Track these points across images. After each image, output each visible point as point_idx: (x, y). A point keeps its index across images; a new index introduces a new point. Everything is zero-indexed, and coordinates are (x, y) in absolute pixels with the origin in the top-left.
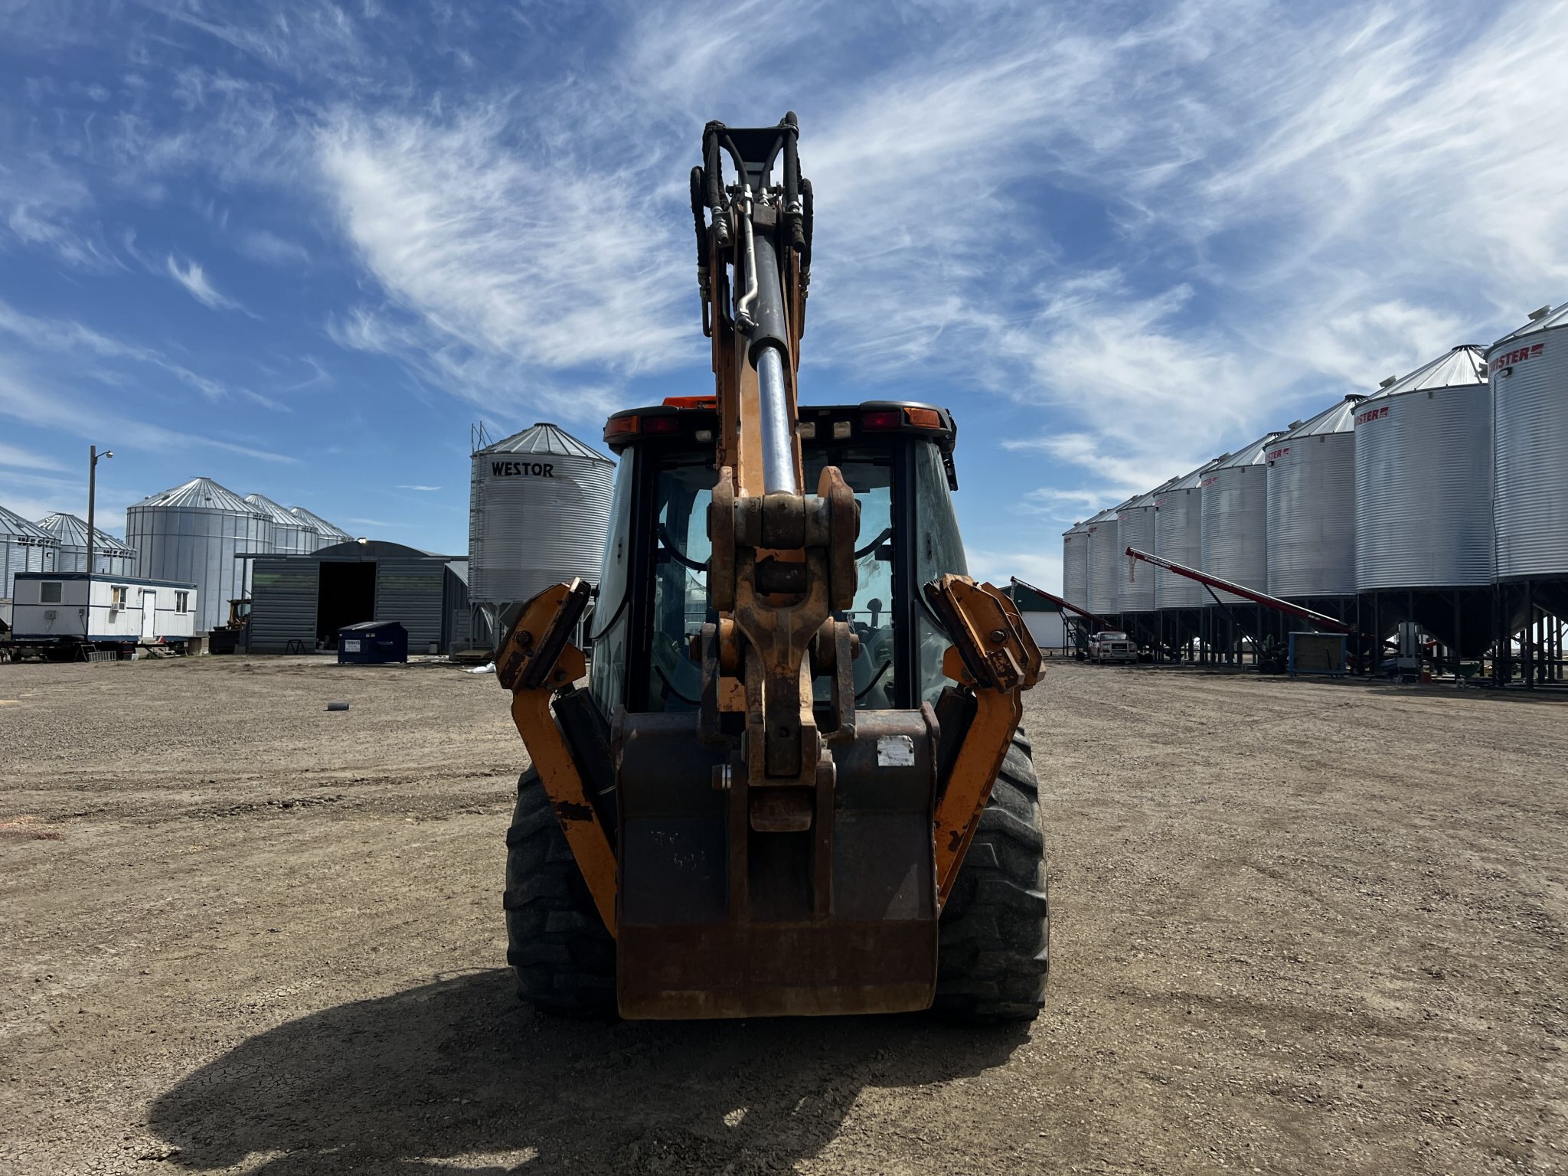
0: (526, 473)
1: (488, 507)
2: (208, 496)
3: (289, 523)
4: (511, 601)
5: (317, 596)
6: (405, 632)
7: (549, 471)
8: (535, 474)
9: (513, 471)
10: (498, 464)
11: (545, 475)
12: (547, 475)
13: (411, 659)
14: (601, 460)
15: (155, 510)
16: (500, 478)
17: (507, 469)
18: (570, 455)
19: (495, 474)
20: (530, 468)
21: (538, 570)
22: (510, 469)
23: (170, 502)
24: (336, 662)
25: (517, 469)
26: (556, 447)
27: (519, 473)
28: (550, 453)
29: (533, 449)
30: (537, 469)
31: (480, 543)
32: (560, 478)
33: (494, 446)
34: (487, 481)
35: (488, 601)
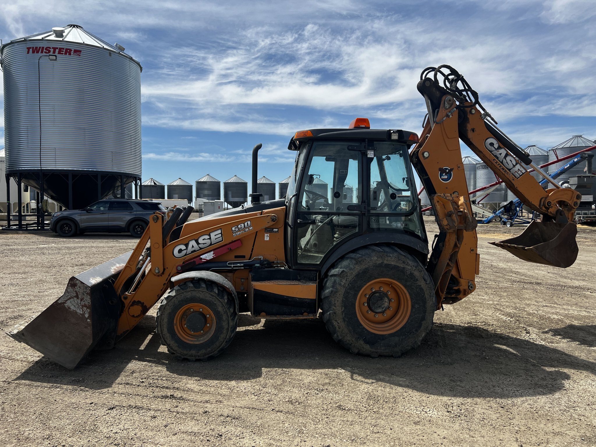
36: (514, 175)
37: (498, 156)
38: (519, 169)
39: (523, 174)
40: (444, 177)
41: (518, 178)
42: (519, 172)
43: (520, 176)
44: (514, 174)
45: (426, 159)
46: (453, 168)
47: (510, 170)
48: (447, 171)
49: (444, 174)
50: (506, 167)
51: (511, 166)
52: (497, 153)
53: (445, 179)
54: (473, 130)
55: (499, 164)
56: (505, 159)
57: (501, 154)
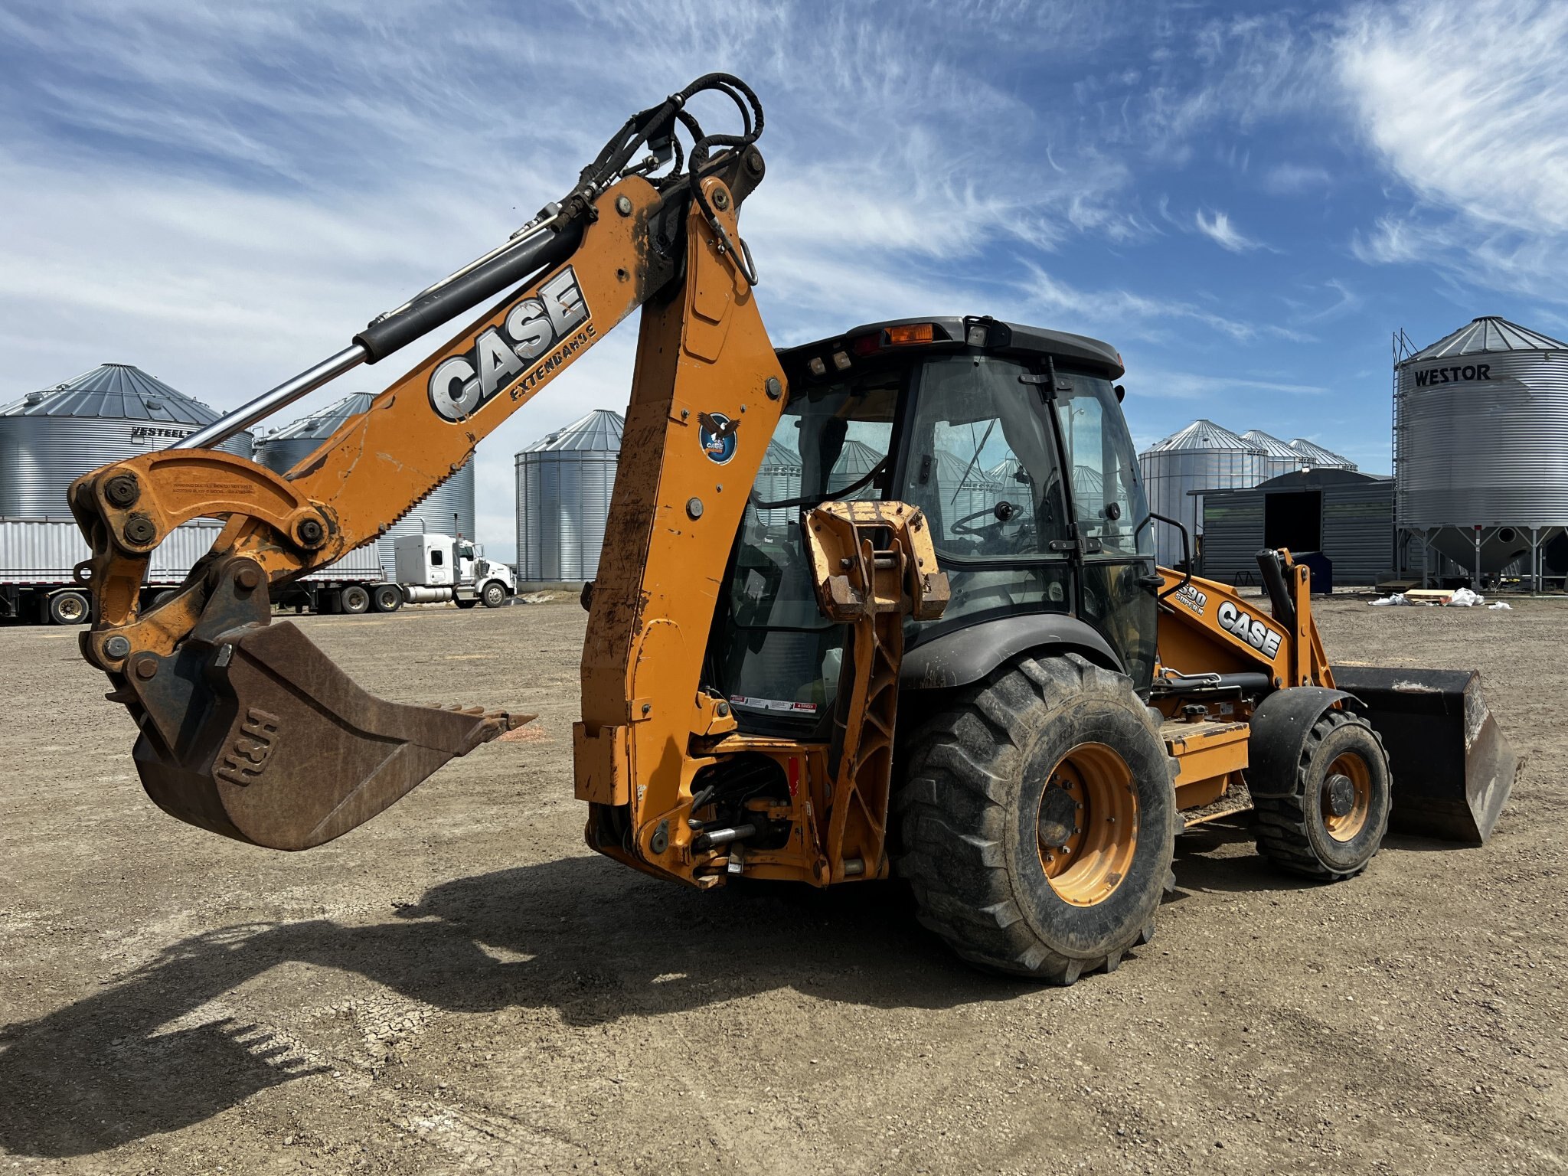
0: (1456, 379)
1: (1413, 423)
2: (1206, 437)
3: (1285, 455)
4: (1441, 526)
5: (1263, 528)
6: (1329, 563)
7: (1485, 373)
8: (1466, 378)
9: (1440, 378)
10: (1422, 372)
11: (1479, 378)
12: (1483, 377)
13: (1336, 590)
14: (1558, 350)
15: (1160, 455)
16: (1426, 388)
17: (1433, 377)
18: (1512, 350)
19: (1418, 385)
20: (1460, 373)
21: (1473, 489)
22: (1436, 377)
23: (1172, 447)
24: (1260, 593)
25: (1444, 376)
26: (1493, 343)
27: (1446, 380)
28: (1485, 352)
29: (1463, 350)
30: (1469, 373)
31: (1405, 464)
32: (1500, 379)
33: (1418, 353)
34: (1410, 394)
35: (1415, 526)
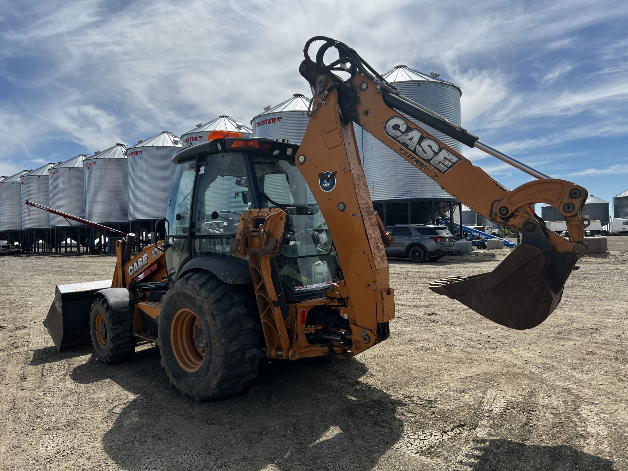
36: (437, 169)
37: (408, 142)
38: (445, 158)
39: (454, 164)
40: (325, 185)
41: (444, 173)
42: (446, 162)
43: (449, 168)
44: (438, 167)
45: (302, 164)
46: (336, 172)
47: (428, 161)
48: (329, 176)
49: (325, 181)
50: (422, 158)
51: (430, 154)
52: (405, 138)
53: (327, 187)
54: (367, 113)
55: (410, 155)
56: (420, 145)
57: (411, 139)
